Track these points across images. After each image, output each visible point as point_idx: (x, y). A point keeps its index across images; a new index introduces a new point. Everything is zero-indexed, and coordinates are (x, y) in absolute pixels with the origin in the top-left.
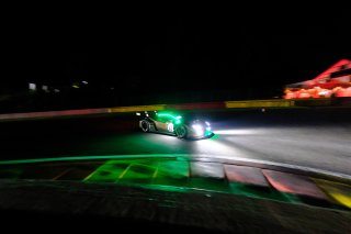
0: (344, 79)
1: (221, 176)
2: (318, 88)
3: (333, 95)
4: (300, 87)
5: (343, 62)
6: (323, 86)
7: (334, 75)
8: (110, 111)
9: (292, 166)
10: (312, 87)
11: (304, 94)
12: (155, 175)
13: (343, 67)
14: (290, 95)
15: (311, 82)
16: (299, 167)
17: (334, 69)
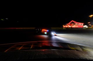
0: (73, 24)
3: (71, 27)
5: (72, 21)
6: (70, 25)
7: (71, 23)
8: (17, 29)
11: (67, 26)
12: (31, 48)
13: (72, 22)
14: (64, 26)
15: (67, 24)
17: (71, 22)
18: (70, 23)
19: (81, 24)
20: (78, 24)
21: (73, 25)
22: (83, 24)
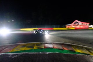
1: (52, 47)
2: (72, 26)
3: (75, 27)
4: (69, 25)
6: (73, 25)
7: (75, 23)
9: (68, 43)
10: (71, 25)
14: (67, 27)
15: (71, 24)
16: (70, 44)
18: (73, 23)
19: (87, 24)
20: (83, 24)
21: (77, 25)
22: (88, 24)
